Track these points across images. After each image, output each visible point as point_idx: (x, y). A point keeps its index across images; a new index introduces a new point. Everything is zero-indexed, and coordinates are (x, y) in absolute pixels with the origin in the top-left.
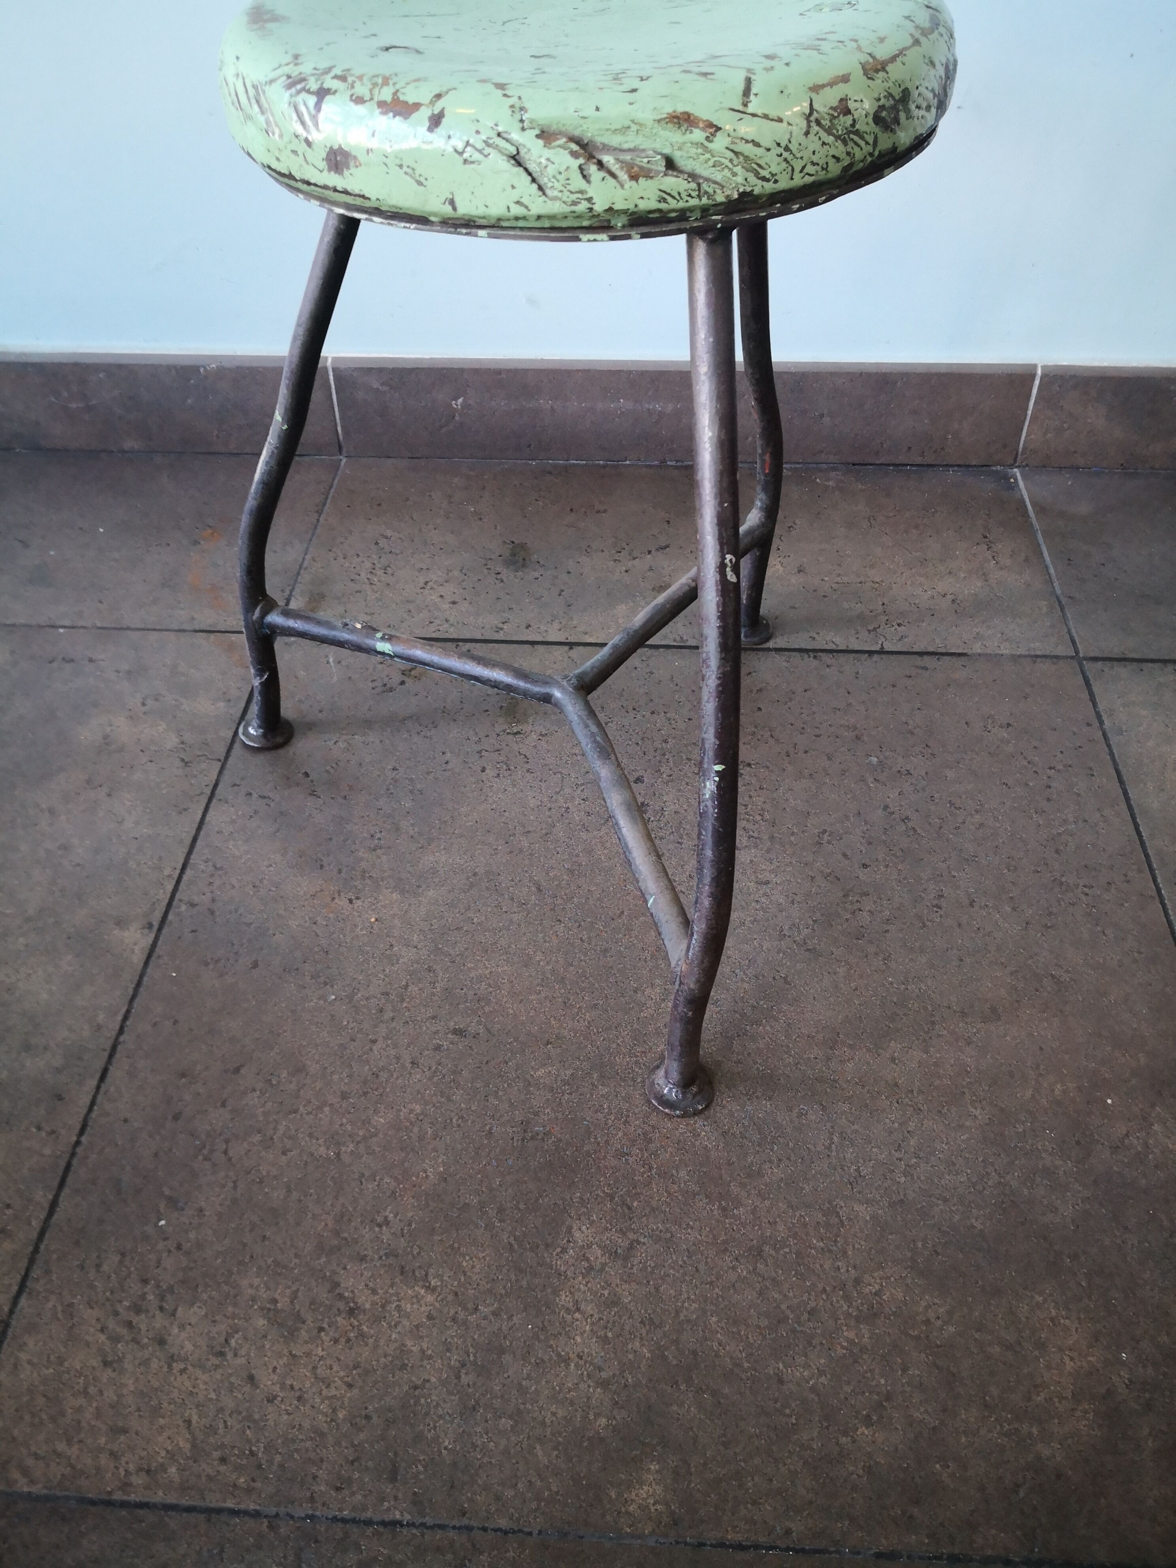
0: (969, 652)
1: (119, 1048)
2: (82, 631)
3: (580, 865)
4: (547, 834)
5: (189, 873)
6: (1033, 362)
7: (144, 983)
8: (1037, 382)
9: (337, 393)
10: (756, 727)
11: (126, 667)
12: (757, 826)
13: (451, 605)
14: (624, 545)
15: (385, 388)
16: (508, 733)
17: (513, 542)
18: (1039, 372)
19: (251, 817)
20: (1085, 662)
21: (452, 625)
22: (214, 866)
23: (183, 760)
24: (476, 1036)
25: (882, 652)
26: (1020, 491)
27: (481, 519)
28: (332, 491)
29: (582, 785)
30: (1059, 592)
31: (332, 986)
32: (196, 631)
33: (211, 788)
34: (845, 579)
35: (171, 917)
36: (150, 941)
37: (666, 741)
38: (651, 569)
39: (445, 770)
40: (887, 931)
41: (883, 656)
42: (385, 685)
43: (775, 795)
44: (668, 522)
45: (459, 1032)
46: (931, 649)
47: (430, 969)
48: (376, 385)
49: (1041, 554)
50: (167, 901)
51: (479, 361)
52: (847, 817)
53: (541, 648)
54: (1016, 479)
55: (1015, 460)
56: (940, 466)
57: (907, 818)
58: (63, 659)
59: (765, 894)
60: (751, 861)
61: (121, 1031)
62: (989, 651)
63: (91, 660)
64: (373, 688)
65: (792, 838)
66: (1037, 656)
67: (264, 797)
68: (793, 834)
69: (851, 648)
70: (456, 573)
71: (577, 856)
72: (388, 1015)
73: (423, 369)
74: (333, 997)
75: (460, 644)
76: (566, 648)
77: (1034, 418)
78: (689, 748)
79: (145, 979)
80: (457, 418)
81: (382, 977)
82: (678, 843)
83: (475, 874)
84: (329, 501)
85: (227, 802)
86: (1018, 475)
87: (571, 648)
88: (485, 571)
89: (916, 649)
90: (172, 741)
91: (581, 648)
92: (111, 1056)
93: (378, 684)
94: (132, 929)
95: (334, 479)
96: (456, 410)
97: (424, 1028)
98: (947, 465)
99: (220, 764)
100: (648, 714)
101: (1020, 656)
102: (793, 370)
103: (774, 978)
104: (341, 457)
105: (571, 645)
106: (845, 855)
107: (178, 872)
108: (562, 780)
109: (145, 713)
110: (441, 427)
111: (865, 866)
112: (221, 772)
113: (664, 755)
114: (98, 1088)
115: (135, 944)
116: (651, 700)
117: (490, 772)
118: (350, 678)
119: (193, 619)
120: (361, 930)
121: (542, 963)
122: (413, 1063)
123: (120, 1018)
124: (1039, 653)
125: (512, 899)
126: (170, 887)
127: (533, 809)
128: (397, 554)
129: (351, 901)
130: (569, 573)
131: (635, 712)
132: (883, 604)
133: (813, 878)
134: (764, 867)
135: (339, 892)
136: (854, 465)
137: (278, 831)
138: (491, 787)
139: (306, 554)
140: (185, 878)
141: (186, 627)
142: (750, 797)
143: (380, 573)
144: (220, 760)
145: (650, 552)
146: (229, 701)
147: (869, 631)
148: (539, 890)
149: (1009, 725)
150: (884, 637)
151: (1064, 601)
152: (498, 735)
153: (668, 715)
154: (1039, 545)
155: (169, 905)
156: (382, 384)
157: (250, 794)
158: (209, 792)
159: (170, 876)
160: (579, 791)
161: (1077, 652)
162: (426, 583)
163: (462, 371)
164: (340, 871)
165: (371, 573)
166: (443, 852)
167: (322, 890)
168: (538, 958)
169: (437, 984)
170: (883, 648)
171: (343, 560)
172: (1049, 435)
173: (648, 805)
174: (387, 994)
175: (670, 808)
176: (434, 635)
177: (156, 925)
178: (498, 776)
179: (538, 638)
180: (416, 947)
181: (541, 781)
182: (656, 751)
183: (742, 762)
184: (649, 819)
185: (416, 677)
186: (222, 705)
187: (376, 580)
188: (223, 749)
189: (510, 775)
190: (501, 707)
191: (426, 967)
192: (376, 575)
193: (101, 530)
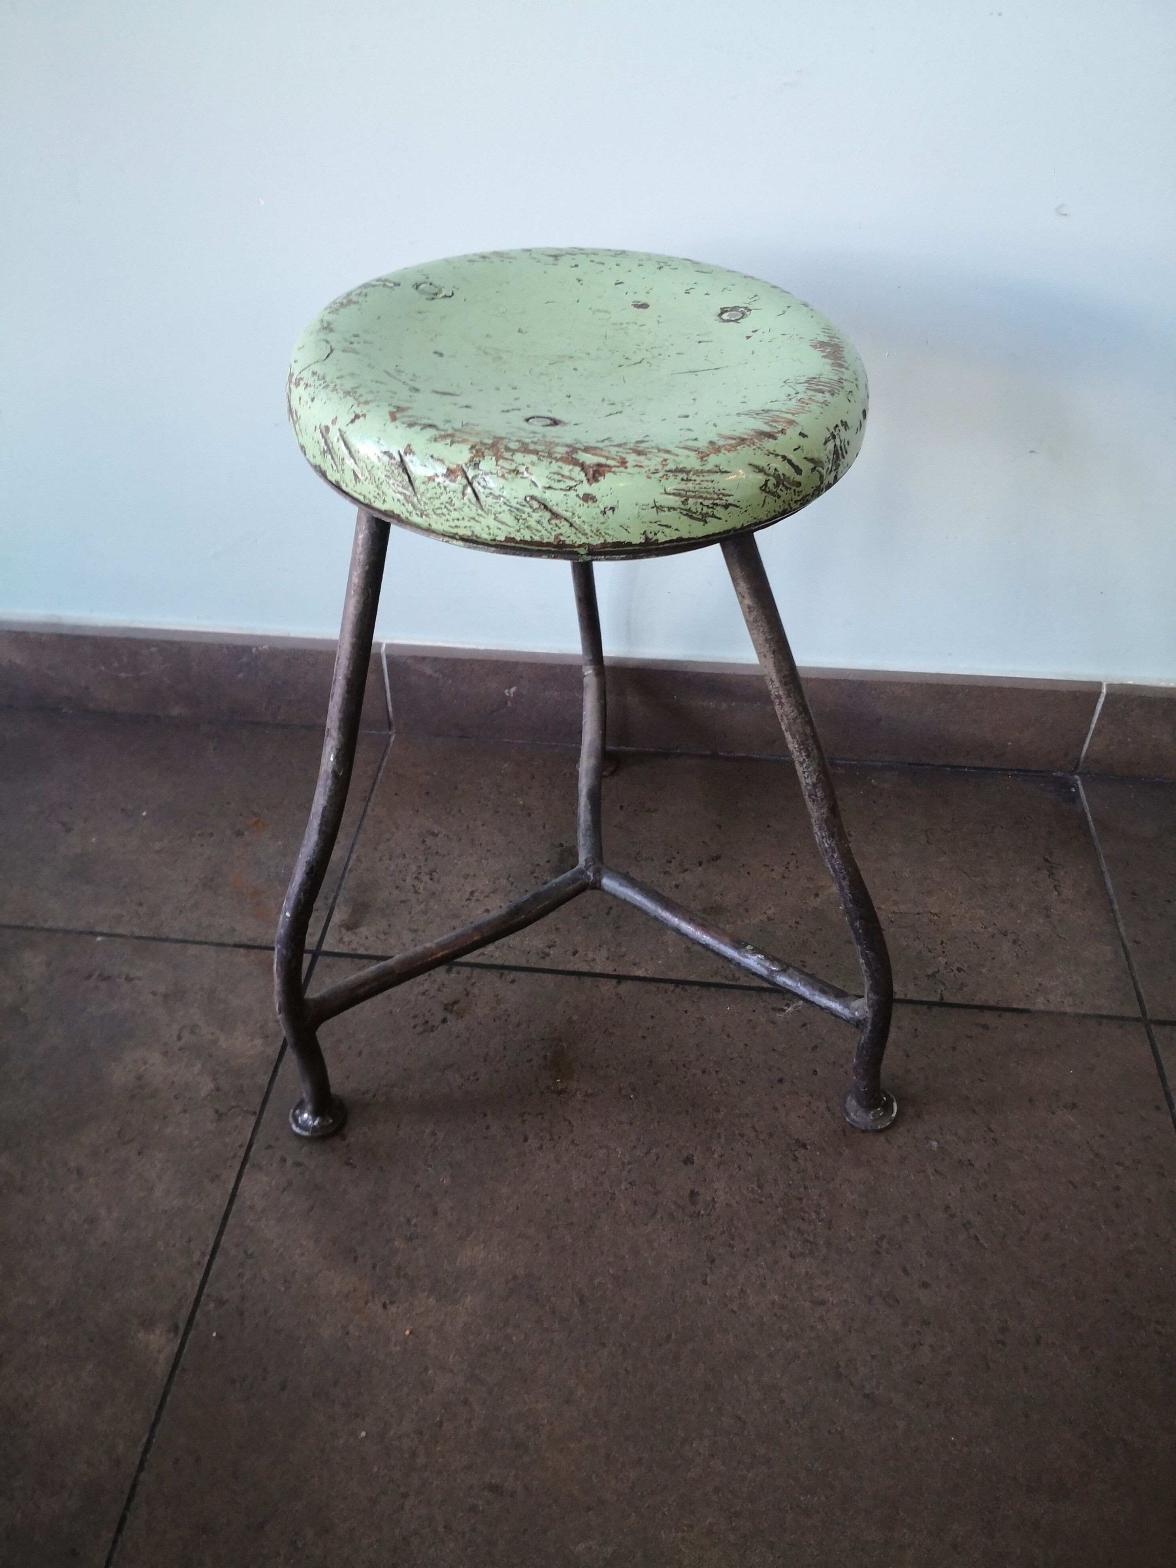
0: (1032, 1008)
1: (138, 1489)
2: (119, 940)
3: (626, 1270)
4: (591, 1227)
5: (218, 1261)
6: (1098, 680)
7: (168, 1404)
8: (1102, 700)
9: (389, 677)
10: (811, 1095)
11: (162, 989)
12: (812, 1227)
14: (675, 853)
15: (437, 675)
16: (552, 1091)
17: (561, 845)
18: (1104, 691)
19: (285, 1189)
20: (1152, 1026)
22: (245, 1252)
24: (513, 1494)
26: (1082, 803)
27: (529, 815)
28: (380, 774)
29: (629, 1163)
30: (1124, 934)
31: (363, 1419)
32: (235, 945)
33: (244, 1149)
34: (903, 908)
35: (198, 1316)
36: (176, 1350)
37: (717, 1111)
38: (701, 886)
39: (486, 1138)
40: (949, 1374)
41: (943, 1009)
42: (427, 1022)
43: (831, 1186)
44: (720, 827)
45: (495, 1489)
46: (992, 1003)
47: (466, 1402)
48: (428, 671)
49: (1105, 884)
50: (194, 1296)
51: (533, 654)
52: (905, 1219)
53: (588, 981)
54: (1077, 789)
55: (1076, 768)
56: (1000, 770)
57: (969, 1222)
58: (100, 975)
59: (821, 1319)
60: (807, 1273)
61: (141, 1468)
62: (1051, 1008)
63: (129, 979)
64: (415, 1027)
65: (849, 1245)
66: (1102, 1017)
67: (299, 1164)
68: (850, 1239)
69: (909, 997)
70: (503, 882)
71: (623, 1258)
72: (421, 1460)
73: (478, 661)
74: (364, 1434)
75: (506, 972)
76: (614, 982)
77: (1097, 731)
78: (742, 1121)
79: (169, 1398)
80: (509, 704)
81: (416, 1409)
82: (729, 1245)
83: (515, 1277)
84: (376, 787)
85: (261, 1169)
86: (1079, 782)
87: (619, 983)
88: (533, 881)
89: (977, 1002)
90: (207, 1086)
91: (629, 983)
92: (130, 1499)
93: (420, 1020)
94: (158, 1332)
95: (383, 759)
96: (507, 698)
97: (459, 1481)
98: (1005, 770)
99: (254, 1119)
100: (699, 1072)
101: (1085, 1016)
103: (829, 1432)
104: (391, 734)
106: (905, 1270)
107: (207, 1258)
108: (608, 1156)
109: (180, 1049)
110: (493, 712)
111: (925, 1285)
112: (255, 1129)
113: (715, 1128)
114: (115, 1541)
115: (160, 1352)
116: (702, 1055)
117: (533, 1142)
118: (391, 1012)
119: (233, 930)
120: (395, 1345)
121: (584, 1400)
122: (445, 1527)
123: (140, 1449)
124: (1104, 1013)
125: (554, 1312)
126: (198, 1277)
127: (577, 1193)
128: (444, 856)
129: (385, 1306)
131: (685, 1069)
132: (942, 942)
133: (870, 1299)
134: (819, 1282)
135: (373, 1294)
136: (910, 764)
137: (312, 1209)
138: (534, 1161)
139: (351, 852)
140: (214, 1267)
141: (226, 940)
142: (806, 1188)
143: (426, 878)
144: (255, 1113)
145: (700, 864)
146: (267, 1036)
147: (928, 976)
148: (582, 1300)
149: (1074, 1105)
150: (944, 984)
151: (1129, 945)
152: (542, 1093)
153: (721, 1075)
154: (1102, 873)
155: (197, 1302)
156: (436, 672)
157: (285, 1160)
158: (243, 1155)
159: (199, 1263)
160: (625, 1173)
161: (1144, 1013)
162: (472, 893)
163: (516, 664)
164: (374, 1267)
165: (416, 878)
166: (482, 1246)
167: (355, 1290)
168: (579, 1394)
169: (473, 1423)
170: (942, 998)
171: (388, 862)
172: (1112, 748)
173: (697, 1194)
174: (421, 1433)
175: (721, 1198)
176: (478, 962)
177: (182, 1326)
178: (541, 1148)
179: (585, 968)
180: (451, 1371)
181: (585, 1156)
182: (707, 1122)
183: (797, 1141)
184: (699, 1212)
185: (459, 1013)
186: (258, 1042)
187: (421, 888)
188: (259, 1100)
189: (554, 1147)
190: (545, 1057)
191: (462, 1398)
192: (421, 882)
193: (144, 814)
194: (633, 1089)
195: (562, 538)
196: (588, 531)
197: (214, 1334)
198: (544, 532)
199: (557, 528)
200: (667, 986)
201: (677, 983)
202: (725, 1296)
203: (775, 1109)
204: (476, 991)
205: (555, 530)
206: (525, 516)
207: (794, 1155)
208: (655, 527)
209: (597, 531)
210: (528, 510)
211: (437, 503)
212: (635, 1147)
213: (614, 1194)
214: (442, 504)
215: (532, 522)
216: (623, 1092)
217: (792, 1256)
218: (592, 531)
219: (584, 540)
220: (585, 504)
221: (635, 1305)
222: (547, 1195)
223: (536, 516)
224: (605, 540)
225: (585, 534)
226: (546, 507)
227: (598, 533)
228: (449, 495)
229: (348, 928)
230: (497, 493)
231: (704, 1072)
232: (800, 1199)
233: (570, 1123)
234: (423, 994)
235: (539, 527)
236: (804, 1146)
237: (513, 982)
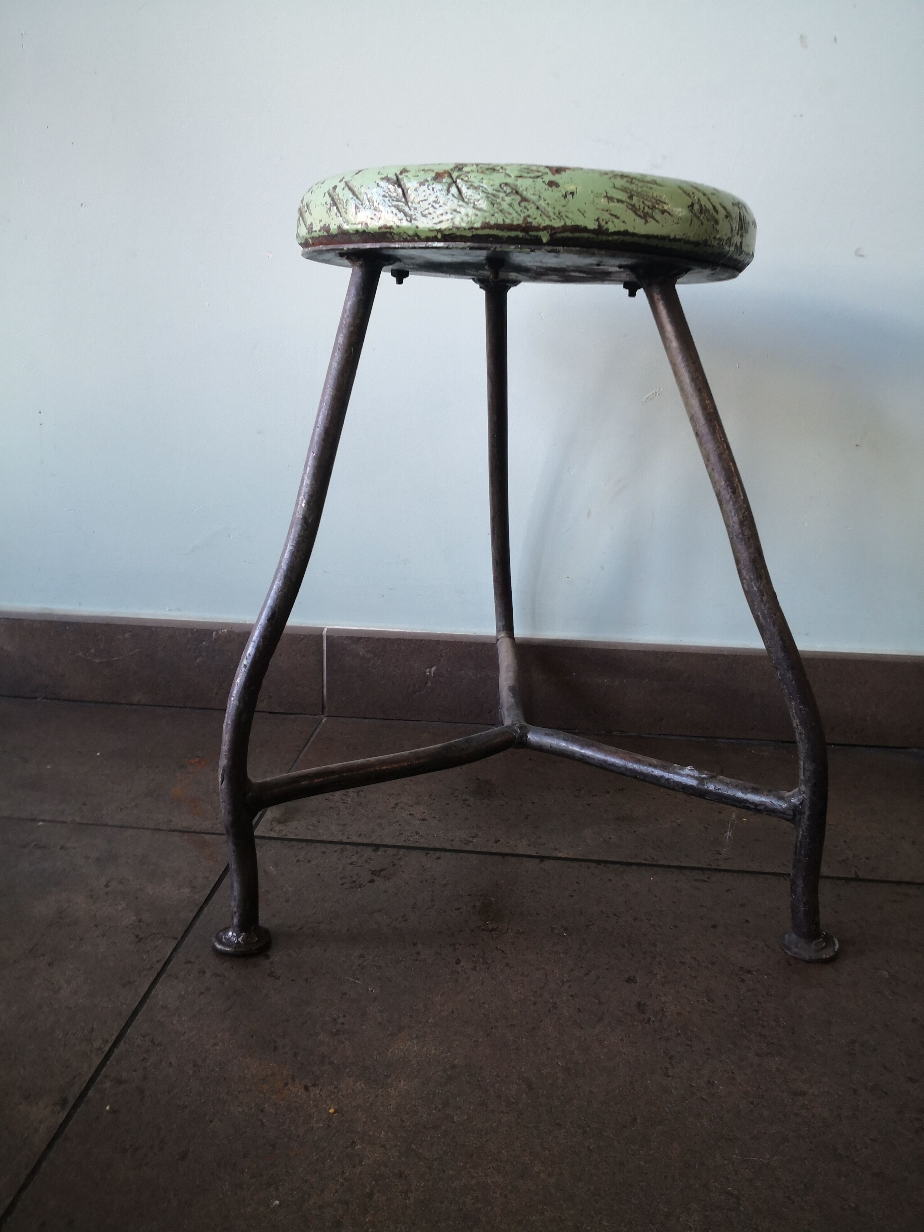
2: (61, 825)
3: (577, 1063)
4: (534, 1029)
5: (122, 1045)
9: (327, 659)
10: (748, 936)
11: (95, 855)
12: (774, 1032)
13: (421, 822)
14: (583, 786)
15: (369, 655)
16: (483, 930)
17: (478, 779)
19: (202, 993)
21: (421, 836)
22: (152, 1041)
23: (137, 936)
25: (857, 879)
28: (313, 738)
29: (568, 981)
31: (277, 1189)
32: (171, 830)
33: (162, 963)
35: (90, 1093)
36: (60, 1121)
37: (654, 945)
38: (611, 805)
39: (416, 960)
41: (859, 882)
42: (354, 882)
43: (786, 1001)
46: (906, 879)
47: (400, 1175)
48: (362, 652)
50: (90, 1076)
52: (873, 1028)
53: (513, 859)
56: (861, 745)
58: (36, 845)
59: (804, 1107)
60: (778, 1070)
63: (63, 848)
64: (342, 884)
67: (218, 976)
68: (818, 1042)
70: (426, 799)
71: (572, 1053)
73: (404, 640)
74: (277, 1202)
76: (537, 860)
78: (681, 953)
80: (429, 684)
81: (341, 1180)
82: (688, 1045)
83: (453, 1067)
84: (309, 744)
85: (177, 978)
87: (541, 863)
88: (453, 798)
89: (892, 879)
90: (130, 918)
91: (552, 861)
93: (347, 881)
94: (42, 1105)
95: (315, 730)
96: (429, 677)
98: (867, 745)
99: (174, 943)
100: (630, 919)
102: (726, 653)
103: (842, 1208)
104: (323, 717)
105: (542, 858)
106: (885, 1068)
107: (109, 1045)
108: (546, 976)
109: (107, 893)
110: (414, 692)
111: (912, 1080)
112: (175, 949)
113: (654, 958)
115: (42, 1122)
116: (631, 908)
117: (466, 965)
118: (319, 875)
119: (170, 821)
120: (317, 1122)
121: (542, 1175)
125: (499, 1097)
126: (97, 1061)
127: (516, 1003)
129: (306, 1088)
130: (533, 803)
131: (615, 917)
133: (855, 1091)
134: (794, 1077)
135: (293, 1079)
136: (783, 742)
137: (230, 1009)
138: (468, 978)
140: (116, 1051)
141: (162, 827)
142: (759, 1002)
143: (353, 795)
144: (176, 938)
145: (608, 792)
146: (195, 887)
148: (530, 1087)
150: (856, 867)
152: (473, 931)
153: (653, 922)
155: (92, 1080)
156: (368, 652)
157: (204, 972)
158: (160, 969)
159: (100, 1049)
160: (565, 988)
162: (397, 804)
164: (296, 1055)
165: (345, 795)
166: (415, 1042)
167: (273, 1074)
168: (536, 1169)
169: (410, 1194)
170: (857, 876)
173: (645, 1004)
174: (347, 1203)
175: (671, 1008)
176: (404, 844)
177: (71, 1101)
178: (474, 968)
179: (509, 851)
180: (383, 1146)
181: (522, 975)
182: (645, 953)
183: (741, 968)
184: (649, 1019)
185: (385, 877)
186: (186, 891)
187: (349, 800)
188: (181, 930)
189: (488, 968)
190: (474, 907)
191: (397, 1171)
192: (349, 797)
193: (98, 754)
194: (566, 930)
195: (529, 220)
196: (551, 214)
197: (108, 1108)
198: (515, 215)
199: (526, 210)
200: (589, 864)
201: (599, 862)
202: (691, 1086)
203: (714, 945)
204: (403, 863)
205: (524, 212)
206: (498, 201)
207: (740, 978)
208: (607, 216)
209: (559, 214)
210: (502, 195)
211: (425, 205)
212: (572, 970)
213: (555, 1003)
214: (430, 204)
215: (505, 206)
216: (556, 931)
217: (758, 1055)
218: (555, 214)
219: (546, 222)
220: (550, 188)
221: (591, 1092)
222: (483, 1003)
223: (508, 199)
224: (565, 223)
225: (549, 217)
226: (517, 193)
227: (560, 215)
228: (436, 194)
229: (279, 822)
230: (476, 185)
231: (635, 920)
232: (757, 1011)
233: (503, 952)
234: (351, 864)
235: (511, 210)
236: (749, 972)
237: (439, 858)
